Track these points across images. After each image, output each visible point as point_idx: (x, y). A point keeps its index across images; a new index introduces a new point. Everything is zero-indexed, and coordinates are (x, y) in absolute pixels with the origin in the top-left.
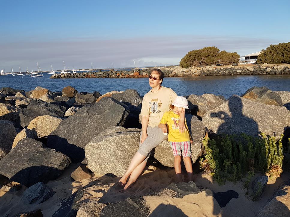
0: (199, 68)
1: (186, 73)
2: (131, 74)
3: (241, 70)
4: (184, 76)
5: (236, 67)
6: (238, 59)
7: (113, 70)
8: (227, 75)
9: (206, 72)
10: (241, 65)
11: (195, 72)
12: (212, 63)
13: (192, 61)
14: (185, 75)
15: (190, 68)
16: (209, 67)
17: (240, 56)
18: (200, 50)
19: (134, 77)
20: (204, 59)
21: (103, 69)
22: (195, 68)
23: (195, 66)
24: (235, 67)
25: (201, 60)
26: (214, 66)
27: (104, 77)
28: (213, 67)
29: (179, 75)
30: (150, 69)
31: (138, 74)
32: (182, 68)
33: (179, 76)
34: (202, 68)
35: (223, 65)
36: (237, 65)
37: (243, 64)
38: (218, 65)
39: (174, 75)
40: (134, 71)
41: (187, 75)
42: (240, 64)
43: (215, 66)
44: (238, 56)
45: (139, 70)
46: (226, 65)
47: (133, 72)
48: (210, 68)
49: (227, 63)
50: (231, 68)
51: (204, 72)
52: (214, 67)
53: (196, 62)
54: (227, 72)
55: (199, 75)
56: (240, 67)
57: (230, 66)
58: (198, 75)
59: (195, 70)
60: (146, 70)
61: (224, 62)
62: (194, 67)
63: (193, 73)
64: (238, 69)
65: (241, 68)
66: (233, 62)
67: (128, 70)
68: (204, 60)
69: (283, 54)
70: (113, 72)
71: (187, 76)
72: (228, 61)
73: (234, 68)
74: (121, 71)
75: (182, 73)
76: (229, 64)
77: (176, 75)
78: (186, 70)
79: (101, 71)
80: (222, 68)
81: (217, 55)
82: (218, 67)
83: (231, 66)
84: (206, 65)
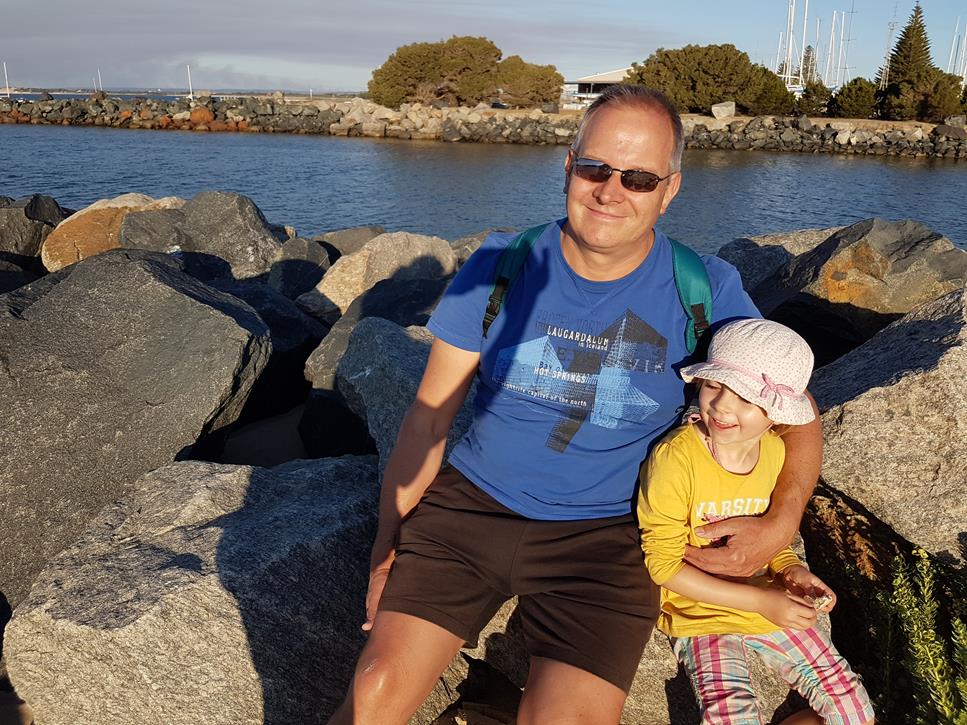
0: (436, 112)
1: (392, 127)
2: (178, 116)
3: (568, 128)
4: (385, 136)
5: (555, 119)
6: (560, 91)
7: (104, 96)
8: (527, 143)
9: (460, 129)
10: (569, 111)
11: (423, 126)
12: (477, 95)
13: (411, 81)
14: (388, 132)
15: (404, 107)
16: (469, 110)
17: (565, 80)
18: (438, 45)
19: (191, 129)
20: (451, 80)
21: (60, 90)
22: (424, 109)
23: (422, 102)
24: (551, 117)
25: (443, 81)
26: (484, 108)
27: (65, 122)
28: (482, 111)
29: (370, 132)
30: (255, 101)
31: (209, 117)
32: (377, 106)
33: (366, 136)
34: (445, 111)
35: (514, 107)
36: (556, 110)
37: (573, 107)
38: (496, 106)
39: (350, 130)
40: (192, 105)
41: (397, 133)
42: (565, 106)
43: (489, 109)
44: (561, 81)
45: (213, 101)
46: (521, 107)
47: (189, 106)
48: (473, 114)
49: (526, 100)
50: (538, 122)
51: (453, 127)
52: (486, 114)
53: (425, 89)
54: (526, 132)
55: (438, 138)
56: (564, 117)
57: (536, 114)
58: (433, 136)
59: (422, 118)
60: (242, 101)
61: (516, 96)
62: (418, 106)
63: (416, 130)
64: (561, 125)
65: (567, 121)
66: (545, 100)
67: (165, 100)
68: (453, 85)
69: (693, 81)
70: (105, 103)
71: (397, 137)
72: (529, 96)
73: (547, 122)
74: (139, 99)
75: (379, 126)
76: (529, 106)
77: (355, 132)
78: (390, 114)
79: (51, 98)
80: (510, 119)
81: (494, 70)
82: (499, 114)
83: (539, 111)
84: (460, 101)
